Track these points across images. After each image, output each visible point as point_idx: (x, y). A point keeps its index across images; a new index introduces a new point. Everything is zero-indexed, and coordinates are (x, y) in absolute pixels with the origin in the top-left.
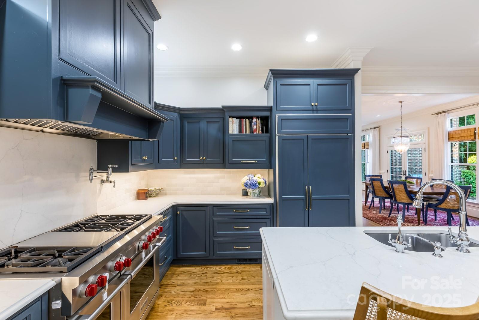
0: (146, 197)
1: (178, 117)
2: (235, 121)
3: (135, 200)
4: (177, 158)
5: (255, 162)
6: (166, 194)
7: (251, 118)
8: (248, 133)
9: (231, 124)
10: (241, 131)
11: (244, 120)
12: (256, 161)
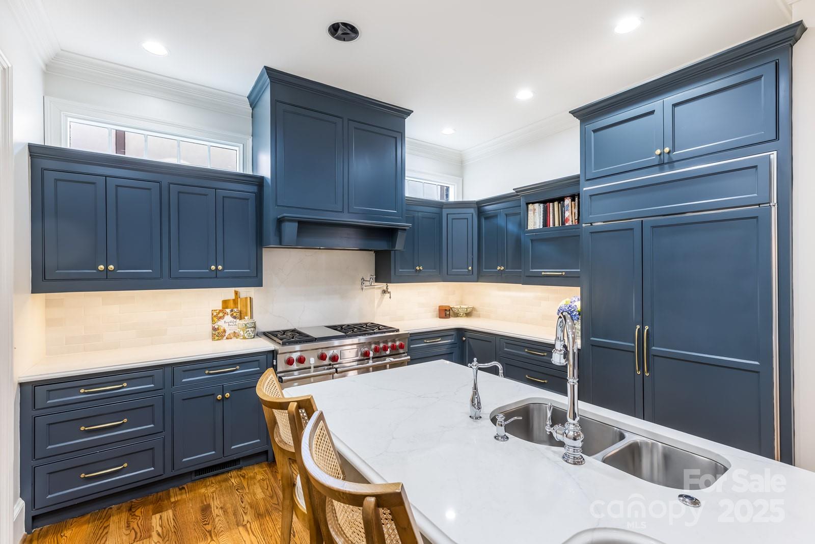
0: (446, 315)
1: (474, 214)
2: (537, 209)
3: (437, 317)
4: (472, 268)
5: (562, 274)
6: (479, 317)
7: (561, 200)
8: (556, 226)
9: (530, 214)
10: (546, 222)
11: (551, 204)
12: (564, 273)
